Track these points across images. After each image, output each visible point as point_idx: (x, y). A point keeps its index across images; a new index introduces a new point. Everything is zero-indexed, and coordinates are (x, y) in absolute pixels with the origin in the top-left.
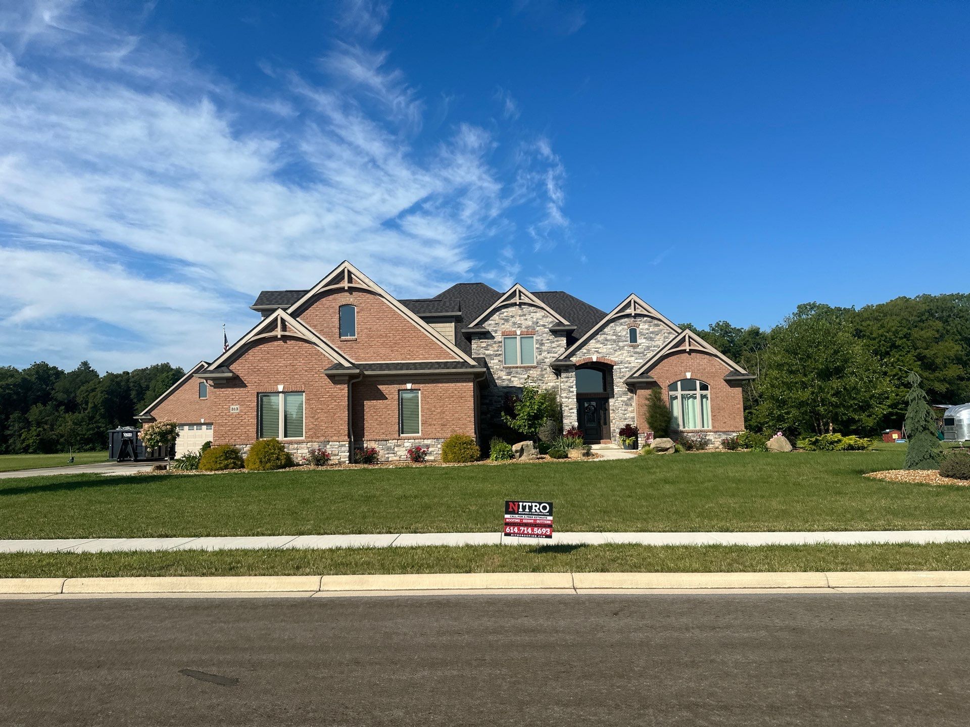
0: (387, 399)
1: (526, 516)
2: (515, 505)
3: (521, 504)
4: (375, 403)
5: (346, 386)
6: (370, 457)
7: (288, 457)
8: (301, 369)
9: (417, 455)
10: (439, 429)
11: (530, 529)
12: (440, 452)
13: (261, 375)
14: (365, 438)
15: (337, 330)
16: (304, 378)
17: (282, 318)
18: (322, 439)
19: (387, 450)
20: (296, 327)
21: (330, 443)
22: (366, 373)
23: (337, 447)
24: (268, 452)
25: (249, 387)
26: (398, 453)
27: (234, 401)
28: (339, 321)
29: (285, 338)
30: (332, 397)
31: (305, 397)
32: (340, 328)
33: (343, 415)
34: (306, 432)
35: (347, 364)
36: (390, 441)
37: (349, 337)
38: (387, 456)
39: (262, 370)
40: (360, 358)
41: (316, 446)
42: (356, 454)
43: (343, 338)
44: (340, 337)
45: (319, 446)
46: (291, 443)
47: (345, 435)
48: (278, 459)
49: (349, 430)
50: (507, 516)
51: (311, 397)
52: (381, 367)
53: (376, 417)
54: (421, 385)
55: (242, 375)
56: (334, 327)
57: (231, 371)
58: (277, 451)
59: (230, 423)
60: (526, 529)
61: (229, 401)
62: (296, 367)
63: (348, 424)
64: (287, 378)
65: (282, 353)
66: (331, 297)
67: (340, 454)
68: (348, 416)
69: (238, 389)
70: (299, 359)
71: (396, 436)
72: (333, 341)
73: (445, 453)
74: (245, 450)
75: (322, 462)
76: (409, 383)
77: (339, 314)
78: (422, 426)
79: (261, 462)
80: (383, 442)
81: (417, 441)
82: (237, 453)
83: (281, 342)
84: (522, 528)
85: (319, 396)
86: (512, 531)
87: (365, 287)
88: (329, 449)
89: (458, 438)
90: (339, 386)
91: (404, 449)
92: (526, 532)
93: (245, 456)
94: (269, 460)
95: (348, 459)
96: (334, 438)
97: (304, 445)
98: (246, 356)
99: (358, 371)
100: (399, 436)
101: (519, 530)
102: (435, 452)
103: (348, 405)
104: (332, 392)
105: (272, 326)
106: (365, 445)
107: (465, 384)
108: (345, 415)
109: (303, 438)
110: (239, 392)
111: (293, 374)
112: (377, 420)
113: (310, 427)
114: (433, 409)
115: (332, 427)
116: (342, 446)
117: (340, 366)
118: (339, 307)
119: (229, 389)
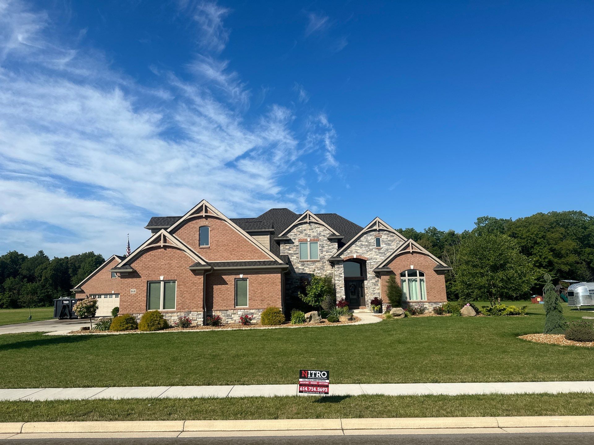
0: (227, 284)
1: (312, 380)
2: (305, 373)
3: (309, 372)
4: (220, 287)
5: (202, 276)
6: (216, 322)
7: (165, 322)
8: (175, 266)
9: (246, 321)
10: (259, 303)
11: (315, 388)
12: (260, 318)
13: (150, 270)
14: (214, 309)
15: (198, 242)
16: (177, 272)
17: (164, 235)
18: (187, 310)
19: (227, 316)
20: (172, 240)
21: (192, 313)
22: (215, 268)
23: (196, 315)
24: (153, 319)
25: (142, 277)
26: (234, 319)
27: (133, 287)
28: (199, 236)
29: (165, 247)
30: (194, 283)
31: (177, 283)
32: (199, 240)
33: (200, 295)
34: (177, 306)
35: (203, 263)
36: (229, 311)
37: (205, 246)
38: (227, 320)
39: (151, 267)
40: (211, 259)
41: (183, 314)
42: (208, 320)
43: (201, 246)
44: (199, 246)
45: (185, 315)
46: (167, 313)
47: (201, 308)
48: (159, 323)
49: (203, 304)
50: (301, 380)
51: (180, 284)
52: (224, 264)
53: (221, 295)
54: (249, 276)
55: (138, 270)
56: (196, 239)
57: (132, 268)
58: (158, 319)
59: (130, 301)
60: (312, 388)
61: (130, 286)
62: (172, 265)
63: (203, 300)
64: (166, 272)
65: (163, 256)
66: (194, 221)
67: (197, 320)
68: (203, 296)
69: (135, 279)
70: (174, 260)
71: (233, 308)
72: (195, 248)
73: (263, 319)
74: (139, 317)
75: (186, 325)
76: (241, 274)
77: (199, 232)
78: (249, 301)
79: (148, 326)
80: (224, 311)
81: (246, 310)
82: (134, 320)
83: (163, 250)
84: (310, 388)
85: (186, 283)
86: (304, 390)
87: (215, 215)
88: (191, 317)
89: (271, 309)
90: (198, 277)
91: (238, 316)
92: (312, 390)
93: (138, 322)
94: (153, 325)
95: (202, 323)
96: (195, 309)
97: (175, 314)
98: (141, 258)
99: (210, 267)
100: (235, 307)
101: (308, 389)
102: (257, 317)
103: (204, 288)
104: (193, 280)
105: (157, 240)
106: (213, 314)
107: (276, 275)
108: (201, 295)
109: (175, 309)
110: (136, 281)
111: (170, 269)
112: (221, 297)
113: (179, 302)
114: (256, 290)
115: (193, 302)
116: (199, 314)
117: (199, 264)
118: (200, 227)
119: (130, 279)
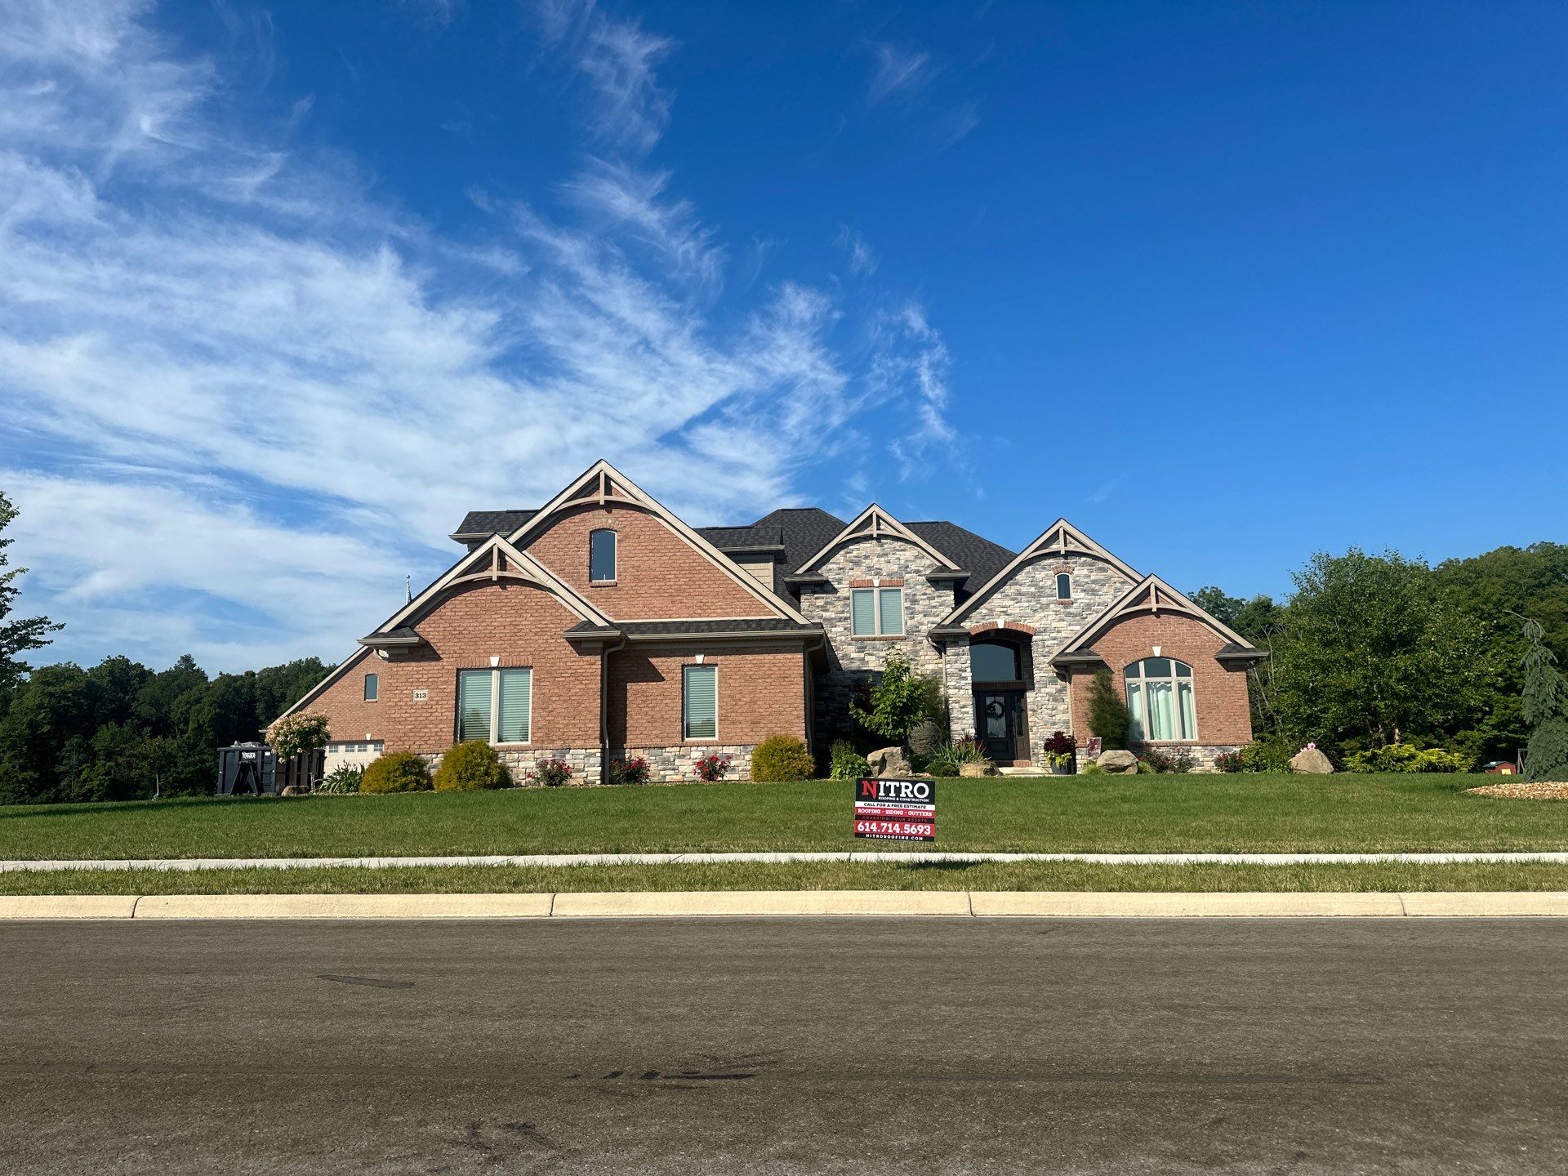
0: (663, 679)
1: (891, 804)
2: (872, 785)
3: (882, 784)
4: (644, 687)
5: (599, 657)
6: (636, 773)
7: (504, 773)
8: (528, 631)
9: (711, 769)
10: (747, 730)
11: (897, 825)
12: (749, 768)
13: (465, 640)
14: (628, 744)
15: (587, 570)
16: (533, 645)
17: (499, 550)
18: (559, 744)
19: (663, 763)
20: (524, 564)
21: (571, 751)
22: (632, 637)
23: (581, 757)
24: (471, 762)
25: (445, 660)
26: (681, 769)
27: (419, 684)
28: (590, 555)
29: (503, 582)
30: (577, 676)
31: (534, 676)
32: (590, 567)
33: (593, 705)
34: (533, 733)
35: (600, 623)
36: (668, 749)
37: (605, 581)
38: (662, 773)
39: (466, 632)
40: (622, 614)
41: (548, 755)
42: (612, 768)
43: (595, 582)
44: (590, 581)
45: (554, 756)
46: (509, 750)
47: (596, 738)
48: (487, 774)
49: (602, 731)
50: (859, 804)
51: (542, 676)
52: (654, 627)
53: (647, 709)
54: (719, 658)
55: (434, 641)
56: (581, 564)
57: (417, 635)
58: (486, 761)
59: (413, 719)
60: (890, 825)
61: (412, 682)
62: (521, 627)
63: (601, 719)
64: (505, 646)
65: (499, 605)
66: (577, 518)
67: (586, 769)
68: (601, 707)
69: (427, 663)
70: (525, 615)
71: (678, 740)
72: (579, 587)
73: (757, 767)
74: (435, 762)
75: (557, 780)
76: (700, 653)
77: (590, 543)
78: (719, 724)
79: (460, 778)
80: (656, 750)
81: (711, 748)
82: (422, 766)
83: (497, 588)
84: (884, 825)
85: (556, 675)
86: (867, 830)
87: (630, 500)
88: (569, 760)
89: (777, 741)
90: (588, 658)
91: (691, 762)
92: (890, 831)
93: (433, 772)
94: (473, 776)
95: (599, 777)
96: (579, 743)
97: (529, 754)
98: (442, 610)
99: (617, 633)
100: (683, 741)
101: (879, 827)
102: (740, 768)
103: (602, 688)
104: (575, 667)
105: (484, 563)
106: (627, 756)
107: (789, 656)
108: (595, 705)
109: (529, 743)
110: (429, 668)
111: (516, 638)
112: (647, 714)
113: (540, 725)
114: (738, 697)
115: (575, 724)
116: (591, 755)
117: (590, 625)
118: (591, 532)
119: (413, 664)
